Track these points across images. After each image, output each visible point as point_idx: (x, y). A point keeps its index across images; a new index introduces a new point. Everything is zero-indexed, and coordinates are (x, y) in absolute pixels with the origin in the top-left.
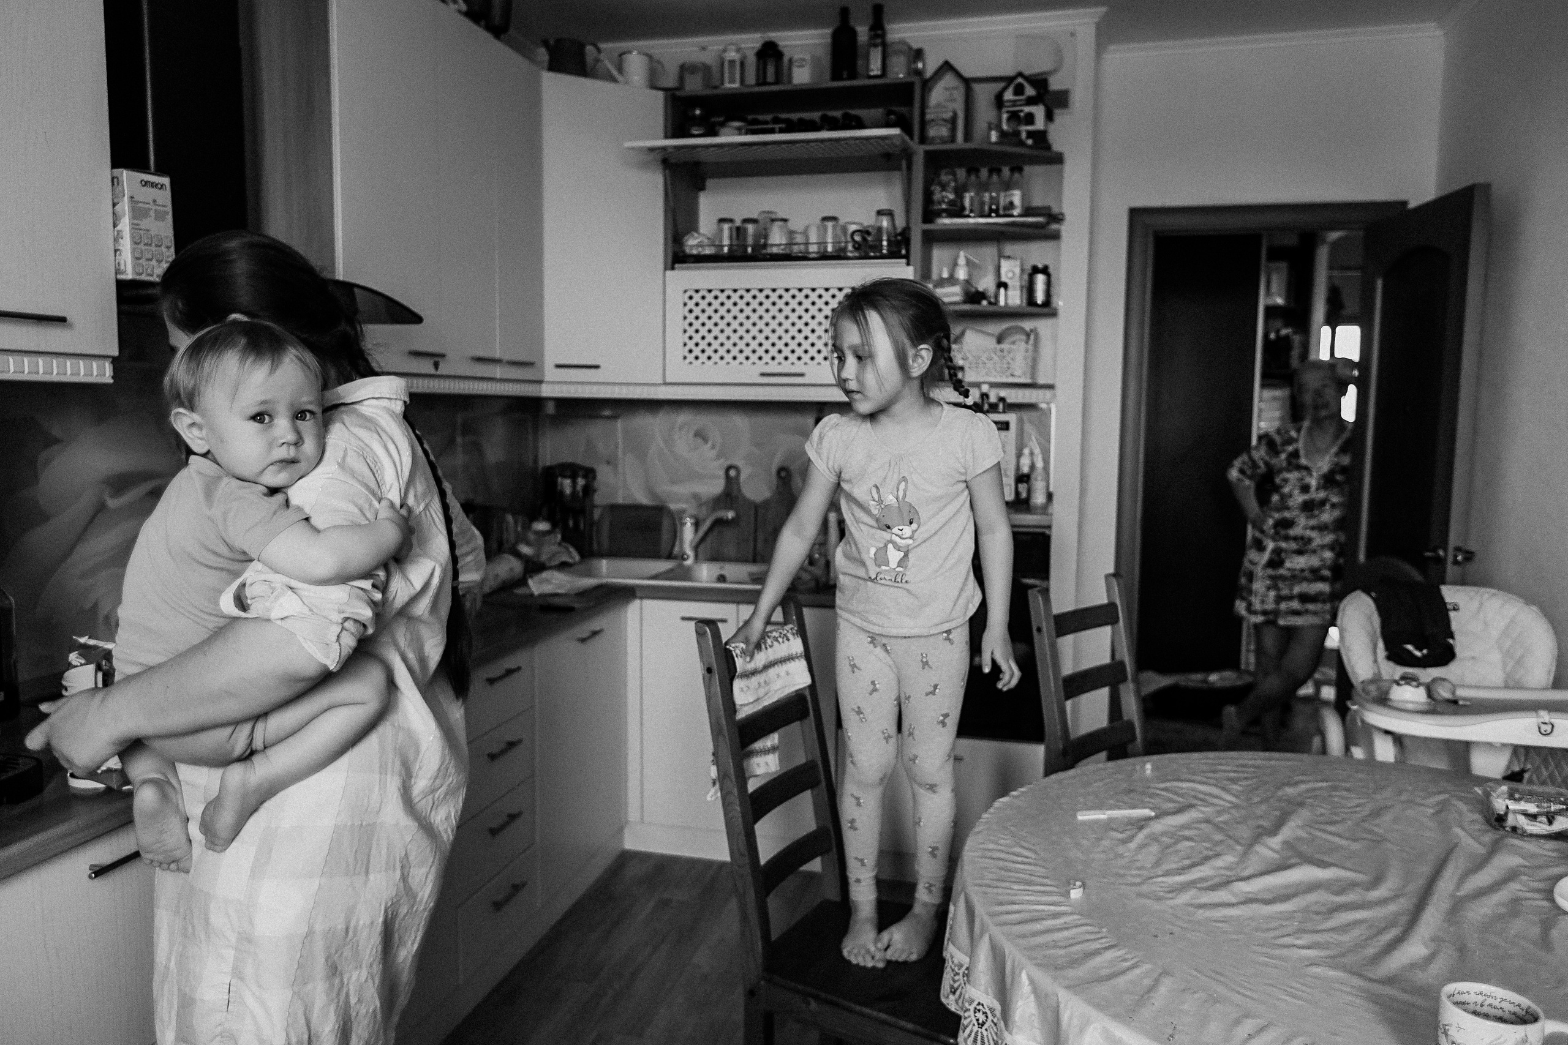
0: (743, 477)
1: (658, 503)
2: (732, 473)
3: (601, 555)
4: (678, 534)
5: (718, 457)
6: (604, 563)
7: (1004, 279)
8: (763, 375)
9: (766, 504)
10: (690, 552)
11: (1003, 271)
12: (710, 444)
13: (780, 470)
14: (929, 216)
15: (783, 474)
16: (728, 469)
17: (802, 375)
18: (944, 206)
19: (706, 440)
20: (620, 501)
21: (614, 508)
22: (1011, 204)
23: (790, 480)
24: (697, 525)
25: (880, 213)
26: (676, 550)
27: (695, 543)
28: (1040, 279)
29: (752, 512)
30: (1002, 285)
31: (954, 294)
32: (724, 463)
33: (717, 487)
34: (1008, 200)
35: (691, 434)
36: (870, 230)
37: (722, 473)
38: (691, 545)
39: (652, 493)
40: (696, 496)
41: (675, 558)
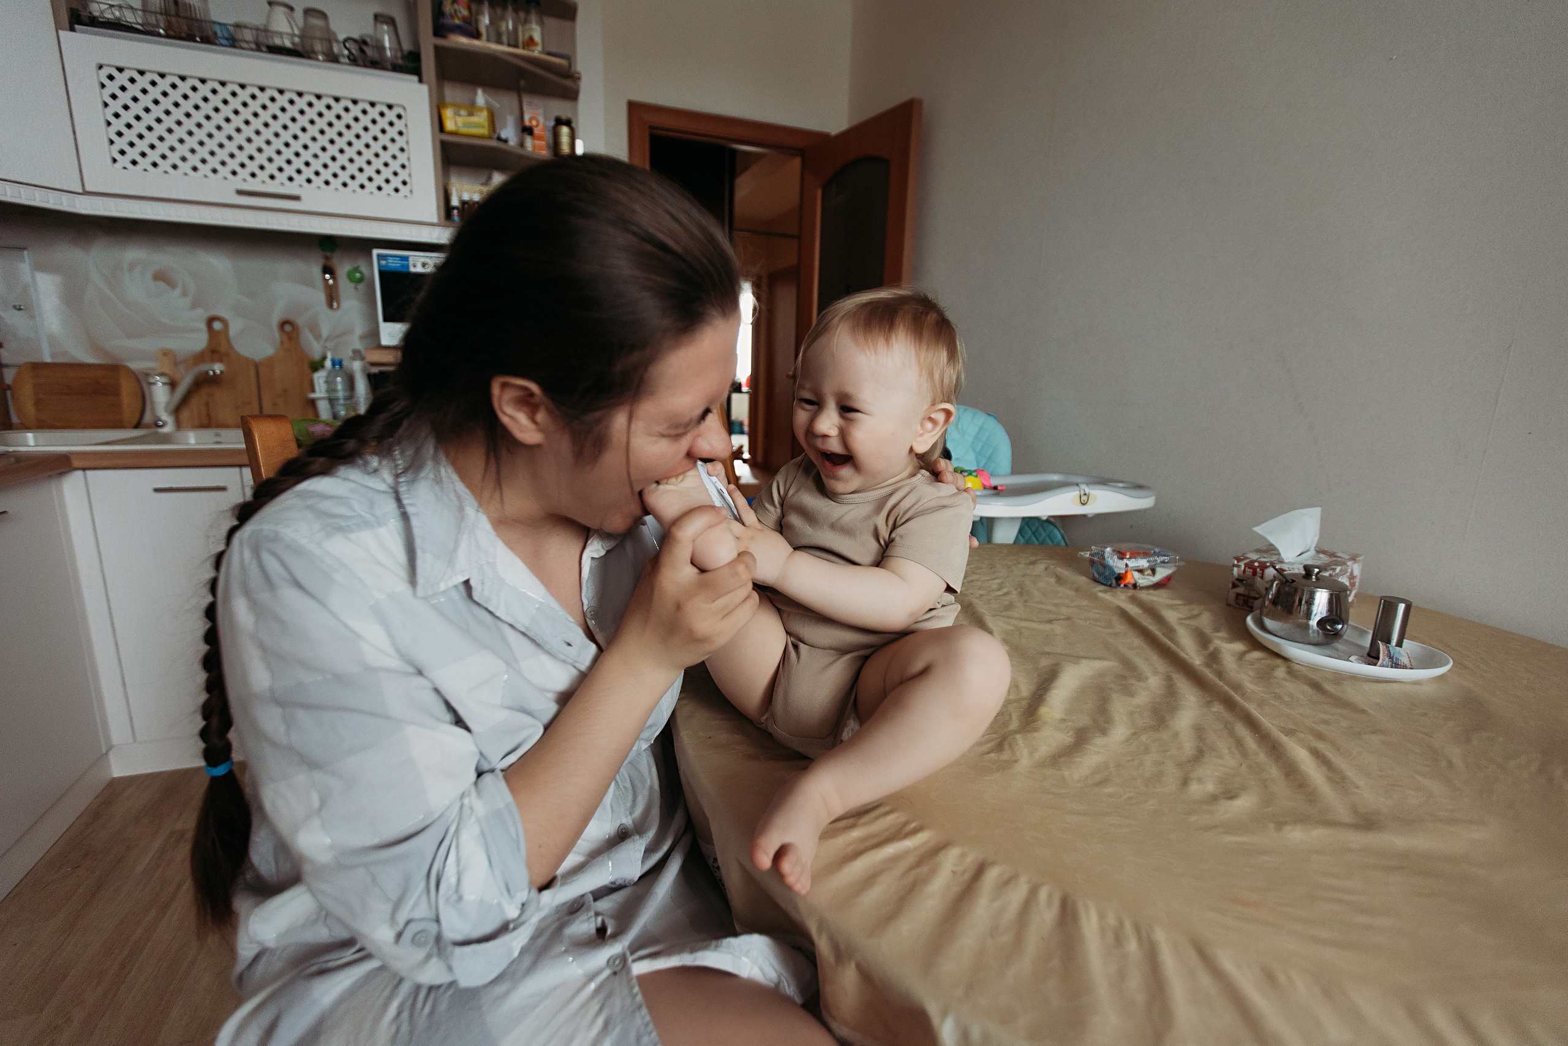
0: (232, 332)
1: (110, 362)
2: (217, 326)
3: (26, 427)
4: (147, 396)
5: (194, 305)
6: (30, 436)
7: (527, 123)
8: (240, 192)
9: (270, 362)
10: (165, 417)
11: (527, 117)
12: (178, 291)
13: (283, 324)
14: (440, 30)
15: (288, 328)
16: (211, 321)
17: (296, 198)
18: (457, 21)
19: (172, 284)
20: (48, 359)
21: (37, 367)
22: (531, 39)
23: (298, 335)
24: (173, 385)
25: (377, 18)
26: (148, 418)
27: (172, 407)
28: (565, 130)
29: (252, 373)
30: (528, 130)
31: (478, 126)
32: (201, 314)
33: (199, 341)
34: (527, 36)
35: (149, 276)
36: (368, 40)
37: (203, 326)
38: (166, 408)
39: (97, 348)
40: (166, 353)
41: (147, 426)
